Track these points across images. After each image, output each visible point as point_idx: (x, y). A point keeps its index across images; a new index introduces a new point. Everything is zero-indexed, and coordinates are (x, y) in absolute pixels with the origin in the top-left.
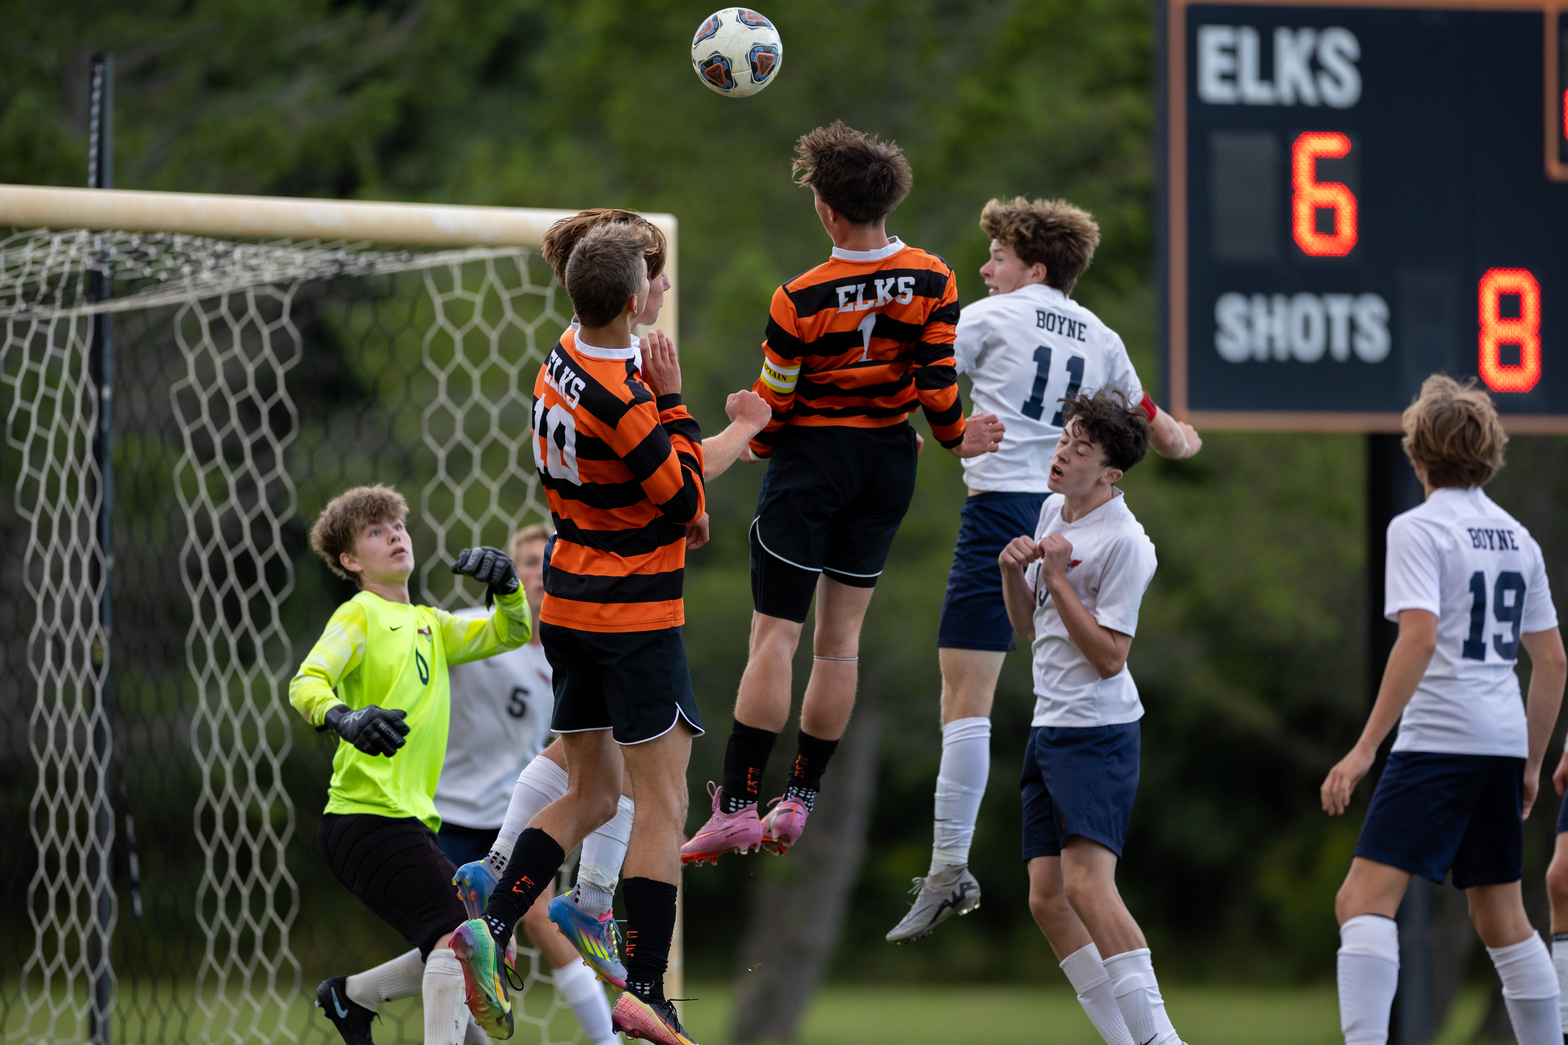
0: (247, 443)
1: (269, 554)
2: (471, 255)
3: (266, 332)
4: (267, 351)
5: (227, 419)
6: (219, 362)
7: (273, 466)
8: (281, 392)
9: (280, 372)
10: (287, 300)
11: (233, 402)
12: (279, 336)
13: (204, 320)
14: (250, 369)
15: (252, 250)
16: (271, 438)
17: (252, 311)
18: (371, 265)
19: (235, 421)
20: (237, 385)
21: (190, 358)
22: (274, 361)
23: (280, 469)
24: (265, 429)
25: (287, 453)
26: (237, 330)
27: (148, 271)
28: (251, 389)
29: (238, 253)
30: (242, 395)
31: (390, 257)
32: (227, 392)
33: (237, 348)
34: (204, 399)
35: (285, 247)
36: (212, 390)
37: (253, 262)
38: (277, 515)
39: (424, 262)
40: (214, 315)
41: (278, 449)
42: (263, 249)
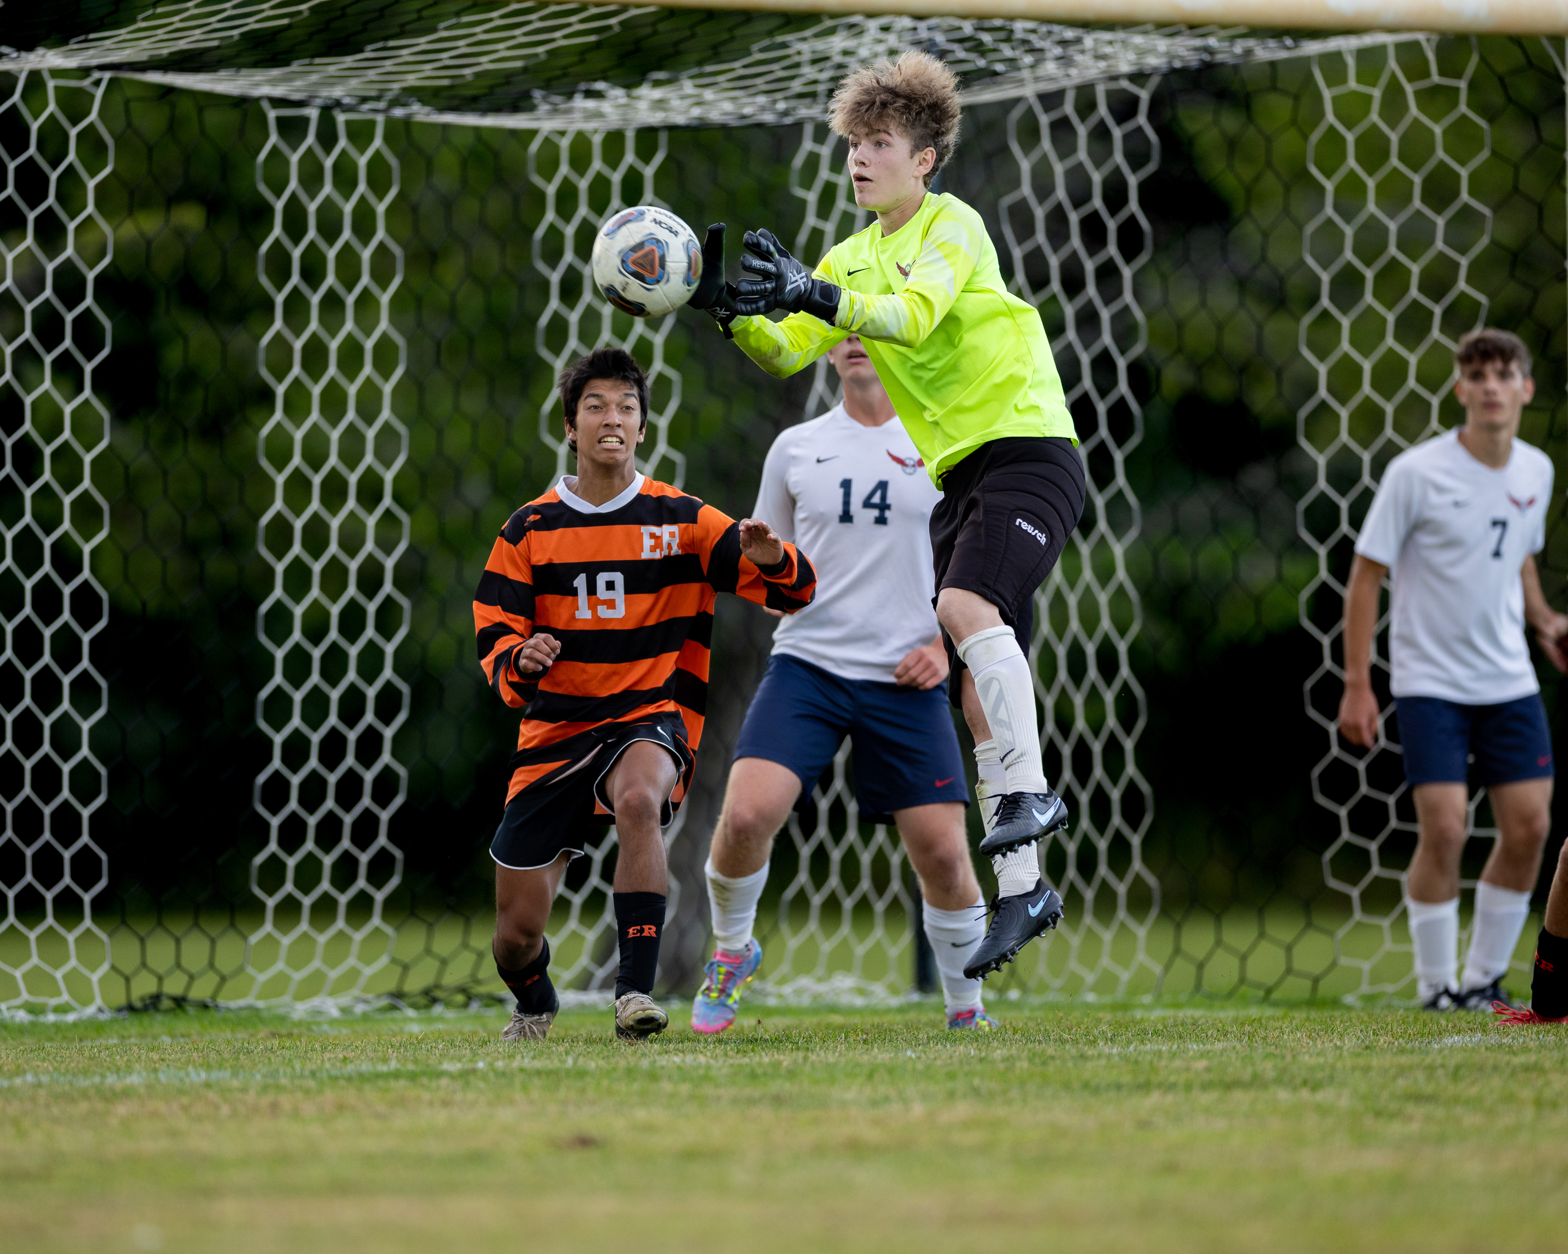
0: (1090, 266)
1: (1113, 397)
2: (1368, 40)
3: (1117, 133)
4: (1119, 157)
5: (1067, 237)
6: (1059, 169)
7: (1119, 293)
8: (1134, 205)
9: (1133, 181)
10: (1144, 95)
11: (1074, 218)
12: (1134, 138)
13: (1044, 120)
14: (1097, 178)
15: (1107, 36)
16: (1119, 261)
17: (1103, 110)
18: (1248, 52)
19: (1076, 242)
20: (1080, 198)
21: (1025, 166)
22: (1126, 169)
23: (1128, 296)
24: (1112, 249)
25: (1137, 277)
26: (1082, 131)
27: (981, 63)
28: (1097, 202)
29: (1089, 41)
30: (1086, 210)
31: (1272, 43)
32: (1067, 205)
33: (1082, 155)
34: (1040, 213)
35: (1145, 33)
36: (1050, 203)
37: (1108, 50)
38: (1123, 352)
39: (1312, 48)
40: (1055, 115)
41: (1127, 273)
42: (1120, 35)
